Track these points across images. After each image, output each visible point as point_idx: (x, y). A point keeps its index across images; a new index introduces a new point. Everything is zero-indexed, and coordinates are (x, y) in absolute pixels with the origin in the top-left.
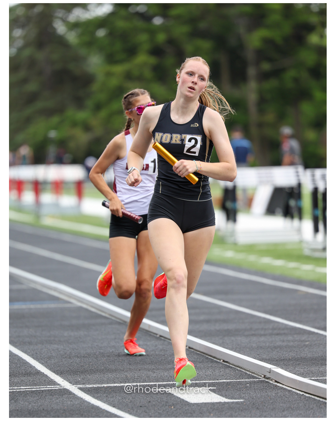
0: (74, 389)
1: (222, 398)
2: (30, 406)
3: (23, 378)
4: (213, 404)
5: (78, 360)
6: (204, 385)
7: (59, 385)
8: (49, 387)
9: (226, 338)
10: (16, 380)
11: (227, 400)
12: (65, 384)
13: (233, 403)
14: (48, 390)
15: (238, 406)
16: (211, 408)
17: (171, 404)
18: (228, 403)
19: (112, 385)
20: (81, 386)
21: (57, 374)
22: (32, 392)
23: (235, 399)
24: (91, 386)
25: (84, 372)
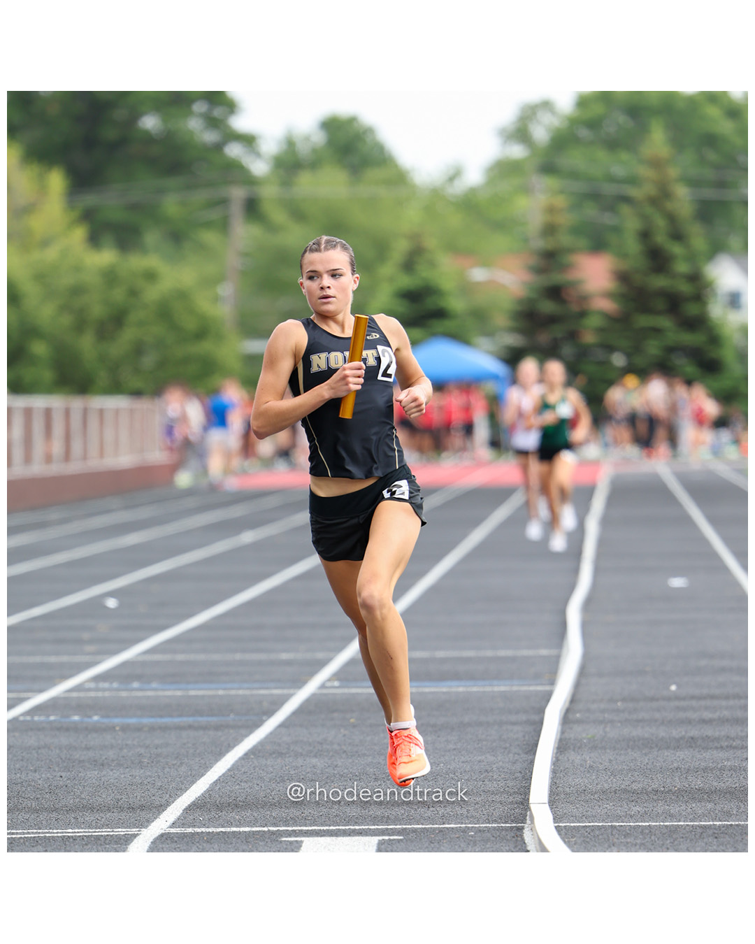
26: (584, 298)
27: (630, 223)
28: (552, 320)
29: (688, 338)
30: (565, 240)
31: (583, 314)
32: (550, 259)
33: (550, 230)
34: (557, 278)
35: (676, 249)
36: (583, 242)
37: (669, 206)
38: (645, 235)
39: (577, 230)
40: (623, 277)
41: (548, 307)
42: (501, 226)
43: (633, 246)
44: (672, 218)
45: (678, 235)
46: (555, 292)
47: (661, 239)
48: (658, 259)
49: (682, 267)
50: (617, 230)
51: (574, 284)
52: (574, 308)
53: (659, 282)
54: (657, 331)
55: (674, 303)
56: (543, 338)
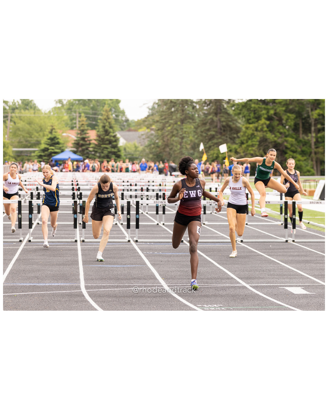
0: (247, 286)
1: (307, 292)
2: (232, 293)
3: (227, 280)
4: (304, 294)
5: (247, 273)
6: (299, 286)
7: (241, 284)
8: (238, 285)
9: (306, 264)
10: (224, 281)
11: (309, 293)
12: (244, 284)
13: (311, 294)
14: (238, 286)
15: (313, 295)
16: (303, 296)
17: (287, 294)
18: (309, 294)
19: (263, 285)
20: (250, 285)
21: (240, 279)
22: (232, 287)
23: (312, 292)
24: (254, 285)
25: (250, 278)
26: (90, 140)
27: (101, 124)
28: (82, 145)
29: (113, 150)
30: (86, 128)
31: (90, 144)
32: (82, 132)
34: (84, 136)
35: (111, 130)
36: (89, 128)
37: (109, 120)
38: (104, 127)
39: (89, 125)
40: (99, 136)
41: (81, 142)
43: (101, 130)
44: (109, 123)
45: (111, 127)
46: (83, 139)
47: (107, 128)
48: (107, 132)
49: (112, 134)
50: (98, 126)
51: (88, 137)
52: (88, 142)
53: (107, 137)
54: (107, 148)
55: (110, 142)
56: (80, 149)
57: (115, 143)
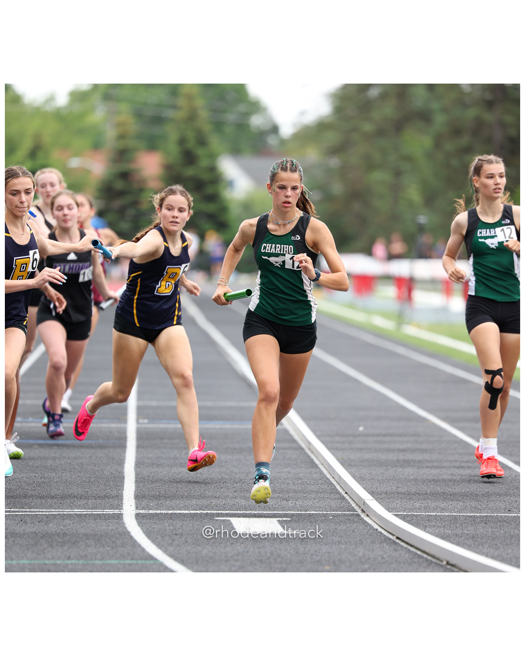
26: (143, 181)
27: (172, 134)
28: (121, 194)
30: (131, 143)
31: (141, 191)
32: (122, 155)
33: (122, 137)
34: (124, 167)
35: (200, 152)
36: (143, 145)
38: (182, 141)
39: (139, 136)
41: (119, 185)
42: (81, 132)
43: (173, 148)
46: (125, 176)
47: (191, 144)
48: (189, 157)
49: (204, 163)
52: (136, 186)
53: (190, 172)
56: (117, 203)
57: (210, 190)
